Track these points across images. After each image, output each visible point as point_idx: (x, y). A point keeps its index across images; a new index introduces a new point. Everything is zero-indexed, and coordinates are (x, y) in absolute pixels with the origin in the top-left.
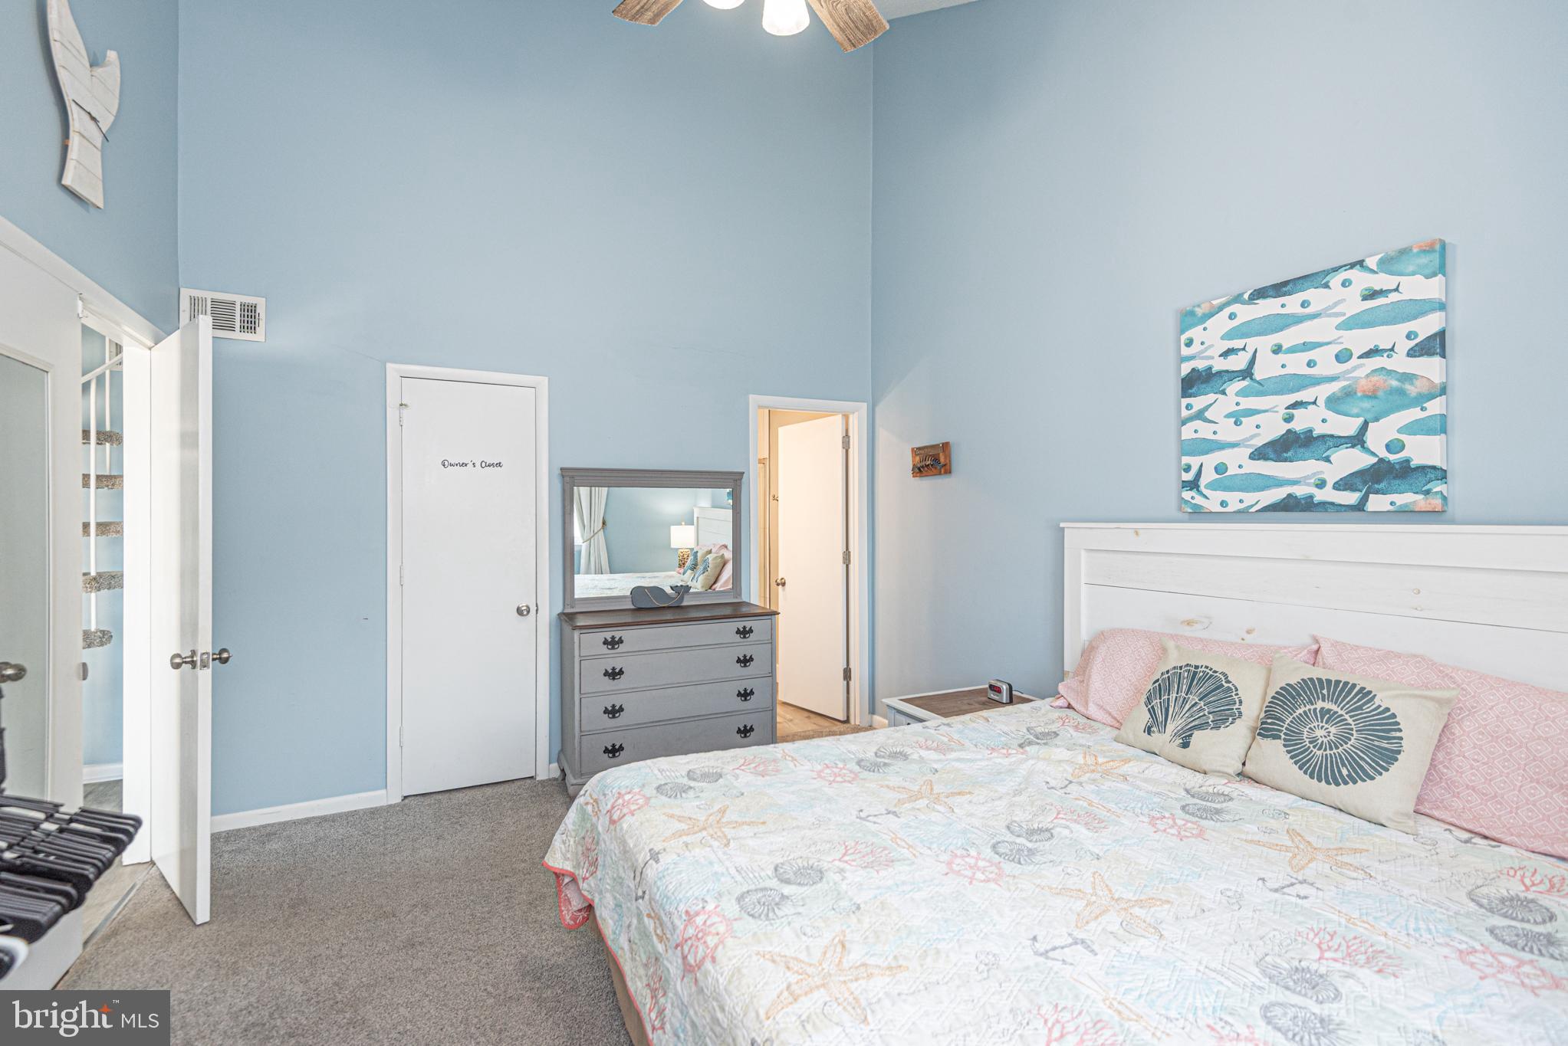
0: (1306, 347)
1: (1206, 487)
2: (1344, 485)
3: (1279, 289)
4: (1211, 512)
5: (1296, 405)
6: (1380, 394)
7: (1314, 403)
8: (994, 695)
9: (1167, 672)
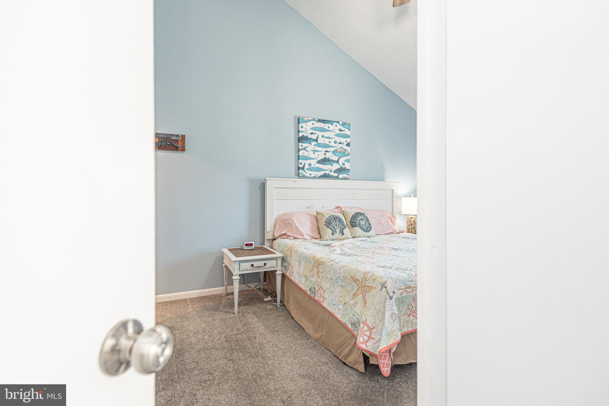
0: (329, 138)
1: (306, 169)
2: (335, 172)
3: (323, 121)
4: (307, 177)
5: (327, 151)
6: (341, 152)
7: (330, 152)
8: (248, 247)
9: (328, 218)
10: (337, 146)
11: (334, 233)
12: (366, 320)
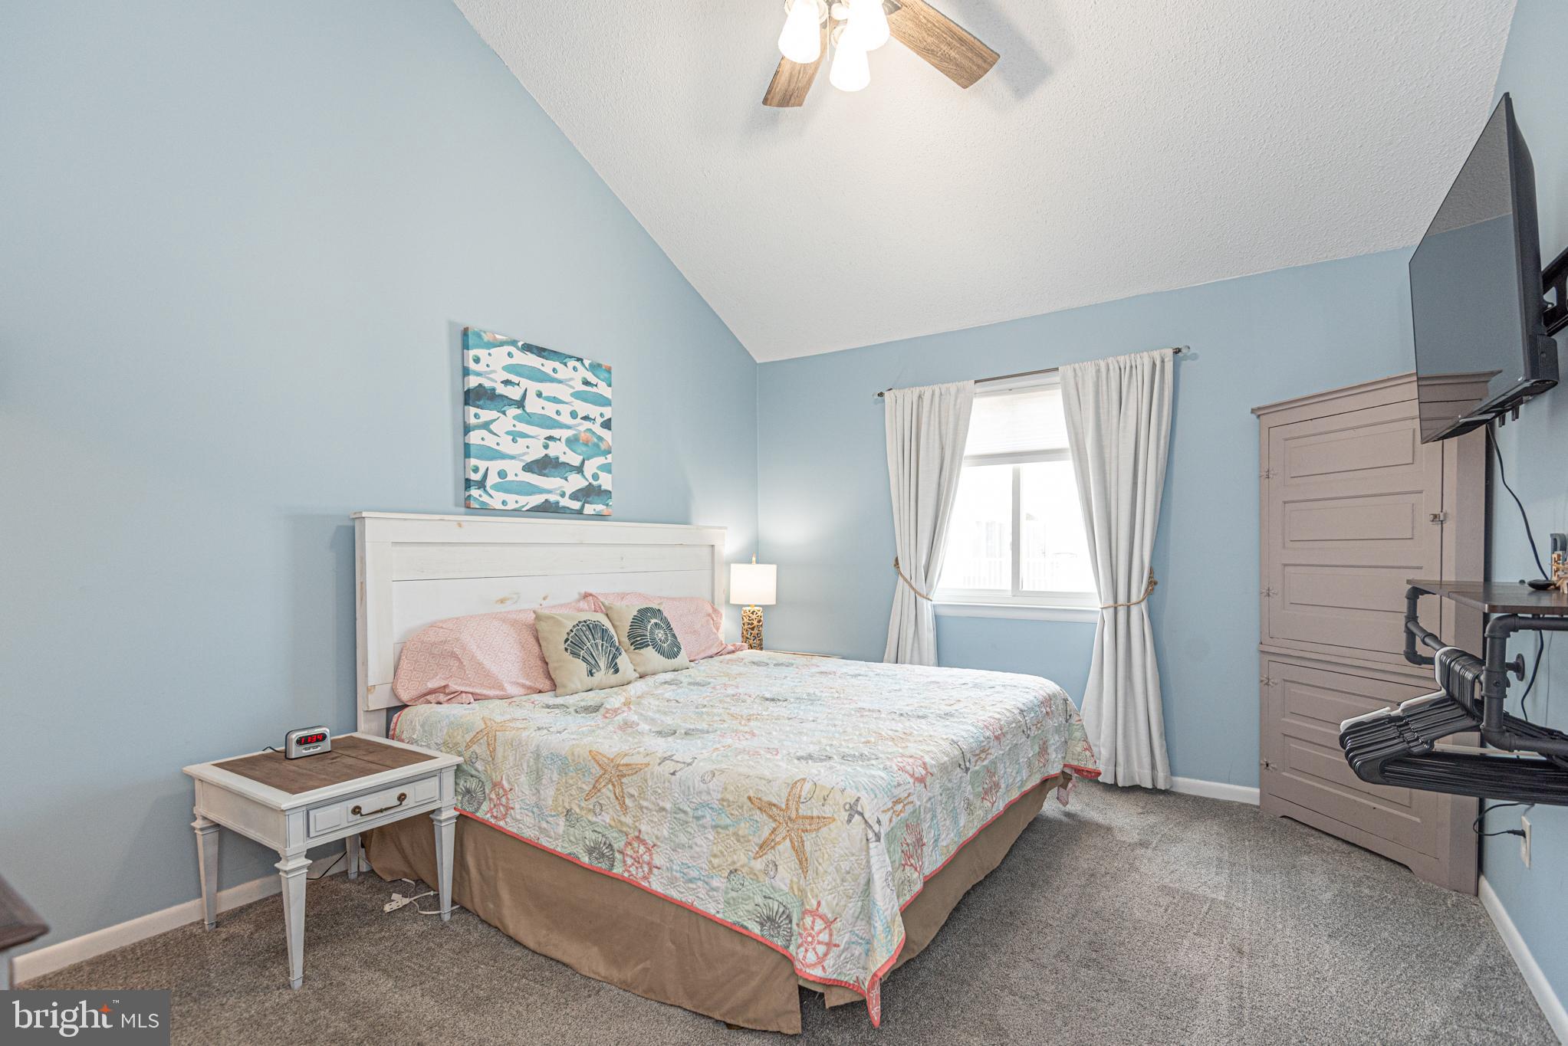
0: (555, 400)
1: (491, 488)
2: (574, 496)
3: (540, 352)
4: (495, 509)
5: (550, 438)
6: (590, 444)
7: (560, 440)
8: (306, 749)
9: (572, 631)
10: (579, 425)
11: (594, 671)
12: (819, 903)
